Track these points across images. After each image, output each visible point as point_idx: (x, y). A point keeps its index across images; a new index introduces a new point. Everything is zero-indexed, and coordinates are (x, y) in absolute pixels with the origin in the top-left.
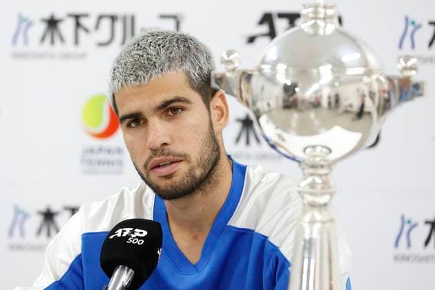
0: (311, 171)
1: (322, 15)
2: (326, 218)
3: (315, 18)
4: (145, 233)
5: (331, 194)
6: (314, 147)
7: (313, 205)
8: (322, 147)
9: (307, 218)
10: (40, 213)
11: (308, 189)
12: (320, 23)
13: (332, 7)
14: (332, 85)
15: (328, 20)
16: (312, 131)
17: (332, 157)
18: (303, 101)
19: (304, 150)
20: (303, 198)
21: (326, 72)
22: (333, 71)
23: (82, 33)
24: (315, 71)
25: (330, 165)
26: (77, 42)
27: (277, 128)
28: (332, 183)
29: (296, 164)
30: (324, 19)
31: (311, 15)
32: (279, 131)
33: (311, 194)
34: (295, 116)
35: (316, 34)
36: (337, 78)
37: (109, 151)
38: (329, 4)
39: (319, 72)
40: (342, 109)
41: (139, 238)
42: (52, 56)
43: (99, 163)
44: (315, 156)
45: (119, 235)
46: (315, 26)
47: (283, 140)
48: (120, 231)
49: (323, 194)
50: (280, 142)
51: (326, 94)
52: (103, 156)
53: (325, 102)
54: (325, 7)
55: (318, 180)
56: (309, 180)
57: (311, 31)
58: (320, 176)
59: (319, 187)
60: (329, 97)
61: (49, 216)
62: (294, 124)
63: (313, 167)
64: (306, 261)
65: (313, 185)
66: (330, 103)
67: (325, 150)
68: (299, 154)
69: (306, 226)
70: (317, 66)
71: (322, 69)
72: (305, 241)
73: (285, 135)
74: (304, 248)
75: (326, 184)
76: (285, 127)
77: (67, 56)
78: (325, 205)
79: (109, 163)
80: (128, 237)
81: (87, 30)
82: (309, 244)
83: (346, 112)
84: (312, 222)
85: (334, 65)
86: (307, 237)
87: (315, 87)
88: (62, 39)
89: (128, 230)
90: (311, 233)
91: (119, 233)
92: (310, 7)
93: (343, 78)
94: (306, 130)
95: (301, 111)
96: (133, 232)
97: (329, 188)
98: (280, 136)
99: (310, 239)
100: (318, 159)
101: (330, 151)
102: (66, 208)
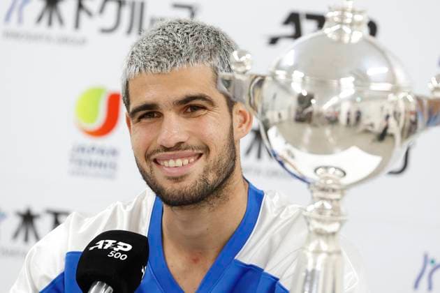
0: (321, 194)
1: (348, 21)
2: (332, 248)
3: (341, 23)
4: (129, 247)
5: (341, 223)
6: (326, 168)
7: (319, 233)
8: (336, 168)
9: (312, 247)
10: (19, 214)
11: (315, 214)
12: (347, 29)
13: (360, 13)
14: (352, 100)
15: (355, 27)
16: (327, 151)
17: (345, 181)
18: (319, 115)
19: (315, 171)
20: (308, 224)
21: (347, 85)
22: (354, 82)
23: (83, 16)
24: (335, 83)
25: (343, 190)
26: (77, 25)
27: (286, 143)
28: (343, 209)
29: (304, 185)
30: (351, 25)
31: (337, 19)
32: (289, 147)
33: (318, 220)
34: (308, 131)
35: (340, 41)
36: (358, 93)
37: (102, 152)
38: (358, 9)
39: (339, 85)
40: (361, 127)
41: (122, 252)
42: (48, 39)
43: (90, 164)
44: (327, 178)
45: (100, 247)
46: (340, 32)
47: (293, 157)
48: (101, 243)
49: (332, 222)
50: (290, 159)
51: (345, 108)
52: (95, 157)
53: (343, 119)
54: (353, 12)
55: (328, 205)
56: (318, 204)
57: (335, 37)
58: (331, 201)
59: (329, 213)
60: (349, 114)
61: (28, 218)
62: (306, 140)
63: (323, 190)
65: (321, 210)
66: (348, 120)
67: (338, 173)
68: (309, 174)
69: (309, 255)
70: (339, 77)
71: (343, 81)
72: (307, 271)
73: (295, 151)
74: (305, 280)
75: (336, 210)
76: (295, 142)
77: (65, 40)
78: (334, 234)
79: (100, 165)
81: (90, 14)
82: (311, 277)
83: (366, 131)
84: (317, 252)
85: (357, 78)
86: (310, 268)
87: (334, 100)
88: (61, 21)
89: (110, 242)
90: (315, 264)
91: (100, 245)
92: (337, 10)
93: (366, 94)
94: (319, 147)
95: (315, 126)
96: (115, 245)
97: (340, 215)
98: (289, 152)
99: (313, 271)
100: (330, 182)
101: (345, 174)
102: (49, 212)
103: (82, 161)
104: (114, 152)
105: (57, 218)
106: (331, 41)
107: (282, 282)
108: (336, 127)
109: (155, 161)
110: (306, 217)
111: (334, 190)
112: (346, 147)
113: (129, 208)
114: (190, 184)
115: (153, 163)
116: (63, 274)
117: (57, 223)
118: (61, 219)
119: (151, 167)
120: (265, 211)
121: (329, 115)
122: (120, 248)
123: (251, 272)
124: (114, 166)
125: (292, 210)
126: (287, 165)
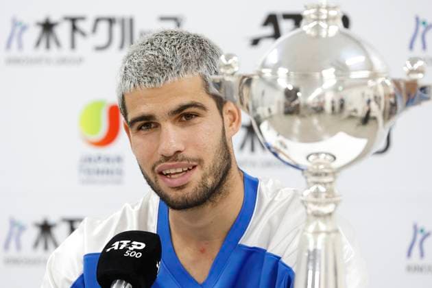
0: (315, 179)
1: (324, 17)
2: (330, 228)
3: (318, 20)
4: (143, 246)
5: (336, 204)
6: (317, 154)
7: (317, 215)
8: (326, 154)
9: (311, 228)
10: (37, 225)
11: (312, 199)
12: (324, 25)
13: (334, 8)
14: (335, 89)
15: (331, 22)
17: (336, 165)
18: (306, 106)
19: (308, 158)
20: (306, 207)
21: (329, 77)
22: (336, 74)
23: (78, 37)
24: (317, 75)
25: (335, 173)
26: (73, 46)
27: (278, 135)
28: (336, 191)
29: (299, 172)
30: (327, 20)
31: (313, 17)
32: (281, 138)
33: (315, 203)
34: (297, 122)
35: (318, 36)
36: (340, 82)
37: (108, 160)
38: (332, 5)
39: (322, 76)
40: (346, 114)
41: (137, 251)
42: (48, 61)
43: (98, 172)
44: (320, 163)
45: (116, 248)
46: (317, 28)
47: (285, 147)
48: (117, 244)
49: (327, 203)
50: (282, 149)
51: (329, 97)
52: (102, 165)
53: (328, 107)
54: (328, 8)
55: (322, 189)
56: (313, 188)
57: (313, 33)
58: (325, 184)
59: (323, 196)
60: (333, 102)
61: (46, 228)
62: (296, 130)
63: (317, 175)
64: (310, 272)
65: (316, 194)
66: (333, 109)
67: (329, 157)
68: (302, 162)
69: (310, 236)
70: (320, 70)
71: (325, 72)
72: (309, 251)
73: (287, 142)
74: (308, 260)
75: (330, 193)
76: (287, 133)
77: (63, 61)
78: (330, 214)
79: (108, 172)
80: (125, 249)
81: (83, 34)
82: (313, 256)
83: (351, 117)
84: (317, 232)
85: (337, 69)
86: (311, 248)
87: (318, 91)
88: (58, 44)
89: (125, 243)
90: (316, 243)
91: (116, 246)
92: (312, 8)
93: (347, 82)
94: (309, 136)
95: (303, 116)
96: (130, 245)
97: (334, 196)
98: (281, 143)
99: (315, 251)
100: (321, 167)
101: (335, 158)
102: (64, 220)
104: (119, 159)
106: (309, 37)
107: (284, 260)
108: (322, 115)
110: (303, 202)
111: (326, 174)
112: (333, 134)
113: (137, 208)
116: (82, 276)
117: (72, 230)
120: (261, 197)
121: (315, 105)
122: (135, 247)
123: (255, 254)
124: (120, 172)
125: (286, 193)
126: (281, 155)
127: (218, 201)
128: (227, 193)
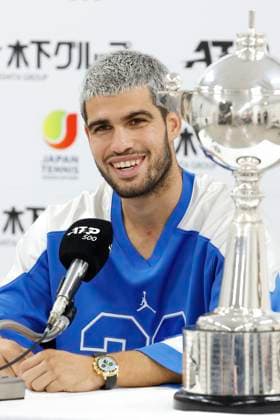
0: (243, 178)
1: (253, 44)
2: (255, 220)
3: (248, 46)
4: (98, 231)
5: (260, 199)
6: (245, 157)
7: (244, 208)
8: (253, 157)
9: (240, 219)
10: (6, 212)
11: (239, 194)
12: (252, 50)
13: (261, 37)
14: (261, 104)
15: (258, 48)
16: (244, 145)
17: (260, 167)
18: (237, 117)
19: (237, 161)
20: (235, 202)
21: (256, 93)
22: (262, 91)
23: (43, 57)
24: (247, 92)
25: (259, 174)
26: (39, 65)
27: (213, 141)
28: (261, 189)
29: (230, 172)
30: (255, 47)
31: (244, 43)
32: (215, 144)
33: (243, 198)
34: (229, 131)
35: (248, 60)
36: (266, 98)
37: (66, 160)
38: (259, 34)
39: (250, 93)
40: (270, 124)
41: (93, 235)
44: (247, 165)
45: (75, 232)
46: (247, 53)
47: (219, 151)
48: (76, 229)
49: (252, 199)
50: (216, 153)
51: (256, 111)
53: (255, 119)
54: (256, 36)
55: (249, 186)
56: (241, 186)
57: (244, 57)
58: (251, 182)
59: (250, 192)
60: (259, 115)
61: (14, 215)
62: (228, 138)
63: (244, 175)
64: (238, 256)
65: (244, 191)
66: (259, 120)
67: (254, 160)
68: (232, 164)
69: (238, 225)
70: (249, 87)
71: (253, 90)
72: (237, 238)
73: (220, 147)
74: (236, 245)
75: (255, 190)
76: (220, 140)
77: (31, 77)
78: (255, 208)
79: (66, 170)
80: (83, 234)
81: (48, 56)
82: (240, 242)
83: (274, 127)
84: (244, 223)
85: (263, 87)
86: (239, 235)
87: (247, 105)
88: (26, 63)
89: (83, 228)
90: (243, 232)
91: (75, 230)
92: (243, 36)
93: (271, 98)
94: (238, 142)
95: (235, 126)
96: (87, 230)
97: (258, 193)
98: (216, 148)
99: (242, 238)
100: (248, 168)
101: (260, 161)
102: (29, 209)
103: (51, 168)
105: (36, 213)
106: (241, 60)
107: (212, 242)
108: (250, 126)
109: (111, 164)
110: (232, 197)
111: (252, 174)
112: (260, 141)
114: (139, 182)
115: (109, 166)
116: (46, 252)
117: (36, 217)
118: (39, 213)
119: (108, 169)
121: (245, 117)
122: (91, 232)
125: (216, 186)
126: (215, 158)
127: (160, 192)
128: (168, 186)
